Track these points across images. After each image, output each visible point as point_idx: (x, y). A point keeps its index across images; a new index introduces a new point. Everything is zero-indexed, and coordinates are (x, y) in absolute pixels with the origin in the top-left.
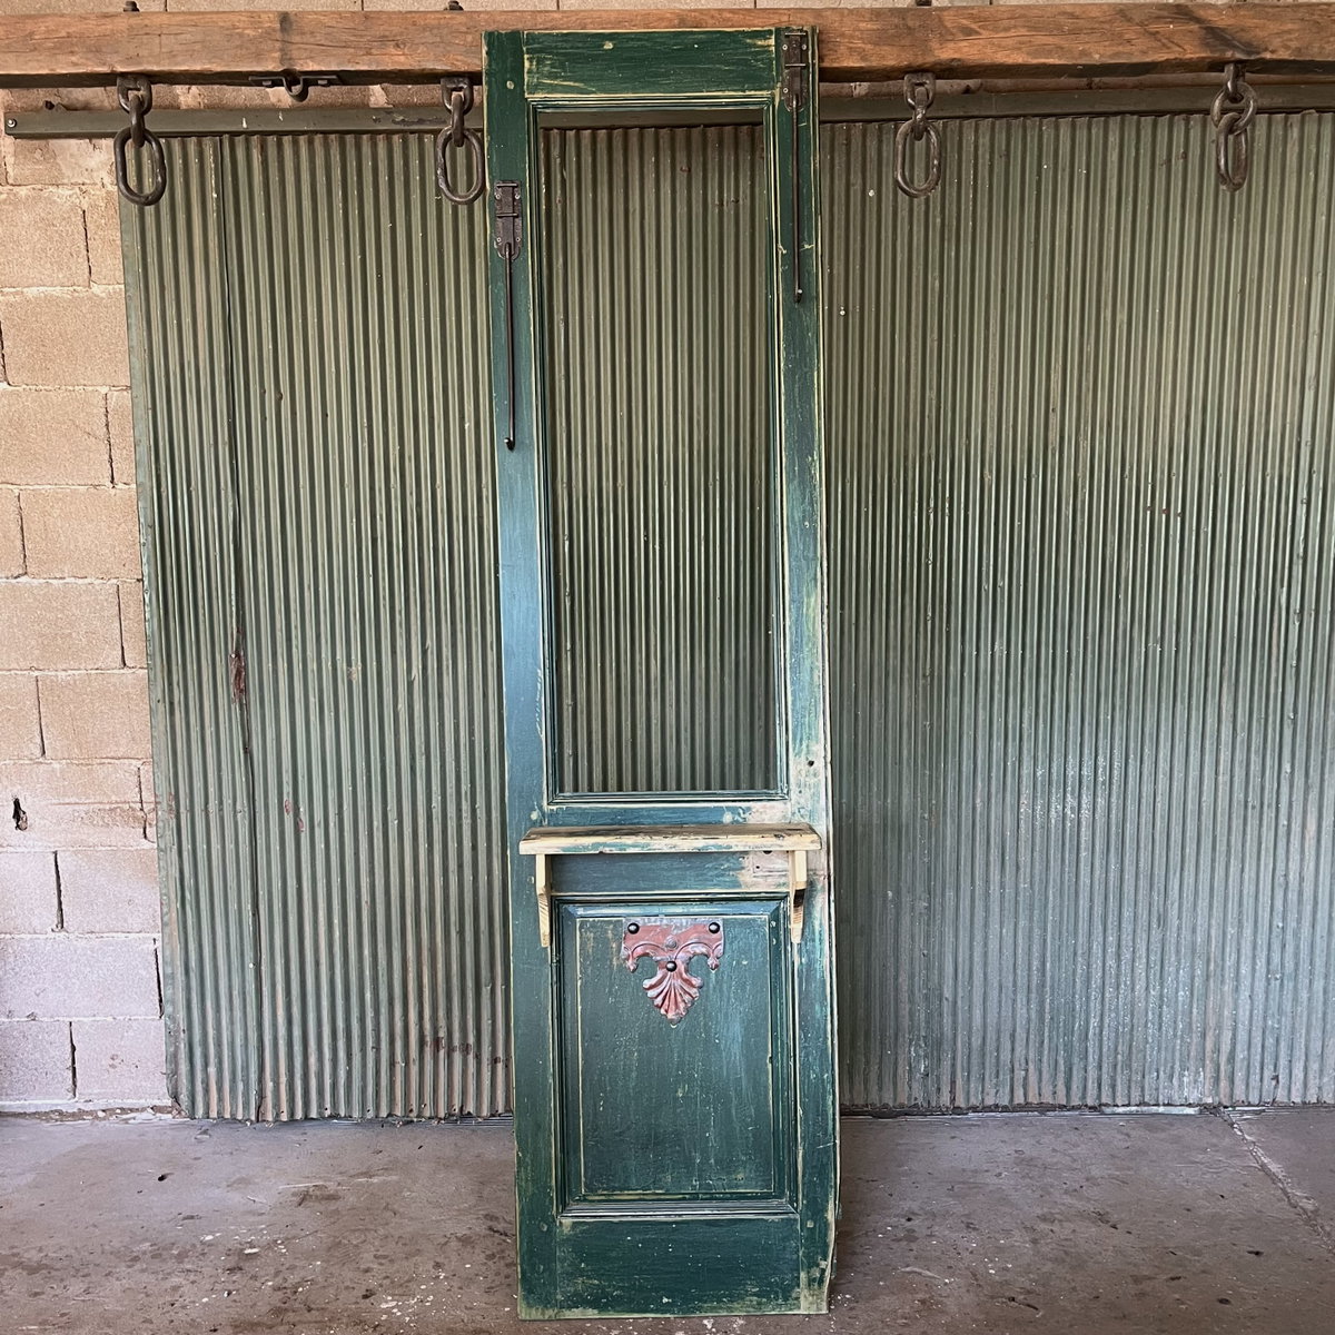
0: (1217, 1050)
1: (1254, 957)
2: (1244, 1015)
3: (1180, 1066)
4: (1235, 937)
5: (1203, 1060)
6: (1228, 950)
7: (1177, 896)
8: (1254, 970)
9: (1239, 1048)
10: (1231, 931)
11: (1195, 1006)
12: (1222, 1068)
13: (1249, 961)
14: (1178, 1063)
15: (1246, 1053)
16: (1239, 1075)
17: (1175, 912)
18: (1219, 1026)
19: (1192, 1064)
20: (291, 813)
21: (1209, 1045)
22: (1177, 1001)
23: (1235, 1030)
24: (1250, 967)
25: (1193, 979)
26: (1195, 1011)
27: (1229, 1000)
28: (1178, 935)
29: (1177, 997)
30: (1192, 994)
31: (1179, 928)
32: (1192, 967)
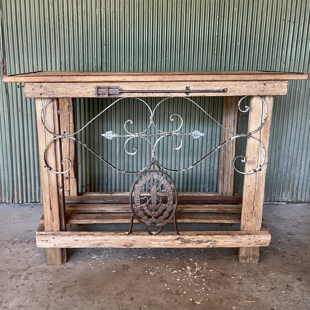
0: (293, 186)
1: (306, 159)
2: (302, 176)
3: (282, 190)
4: (301, 153)
5: (289, 189)
6: (298, 157)
7: (284, 141)
8: (306, 163)
9: (300, 185)
10: (300, 151)
11: (288, 173)
12: (294, 191)
13: (305, 160)
14: (281, 190)
15: (302, 187)
16: (299, 193)
17: (284, 146)
18: (294, 179)
19: (285, 190)
20: (21, 112)
21: (291, 185)
22: (282, 172)
23: (299, 180)
24: (305, 162)
25: (287, 165)
26: (287, 174)
27: (298, 172)
28: (284, 152)
29: (282, 170)
30: (287, 170)
31: (285, 150)
32: (288, 162)
